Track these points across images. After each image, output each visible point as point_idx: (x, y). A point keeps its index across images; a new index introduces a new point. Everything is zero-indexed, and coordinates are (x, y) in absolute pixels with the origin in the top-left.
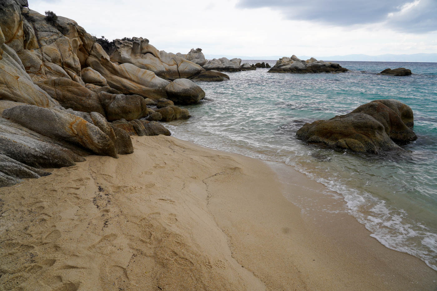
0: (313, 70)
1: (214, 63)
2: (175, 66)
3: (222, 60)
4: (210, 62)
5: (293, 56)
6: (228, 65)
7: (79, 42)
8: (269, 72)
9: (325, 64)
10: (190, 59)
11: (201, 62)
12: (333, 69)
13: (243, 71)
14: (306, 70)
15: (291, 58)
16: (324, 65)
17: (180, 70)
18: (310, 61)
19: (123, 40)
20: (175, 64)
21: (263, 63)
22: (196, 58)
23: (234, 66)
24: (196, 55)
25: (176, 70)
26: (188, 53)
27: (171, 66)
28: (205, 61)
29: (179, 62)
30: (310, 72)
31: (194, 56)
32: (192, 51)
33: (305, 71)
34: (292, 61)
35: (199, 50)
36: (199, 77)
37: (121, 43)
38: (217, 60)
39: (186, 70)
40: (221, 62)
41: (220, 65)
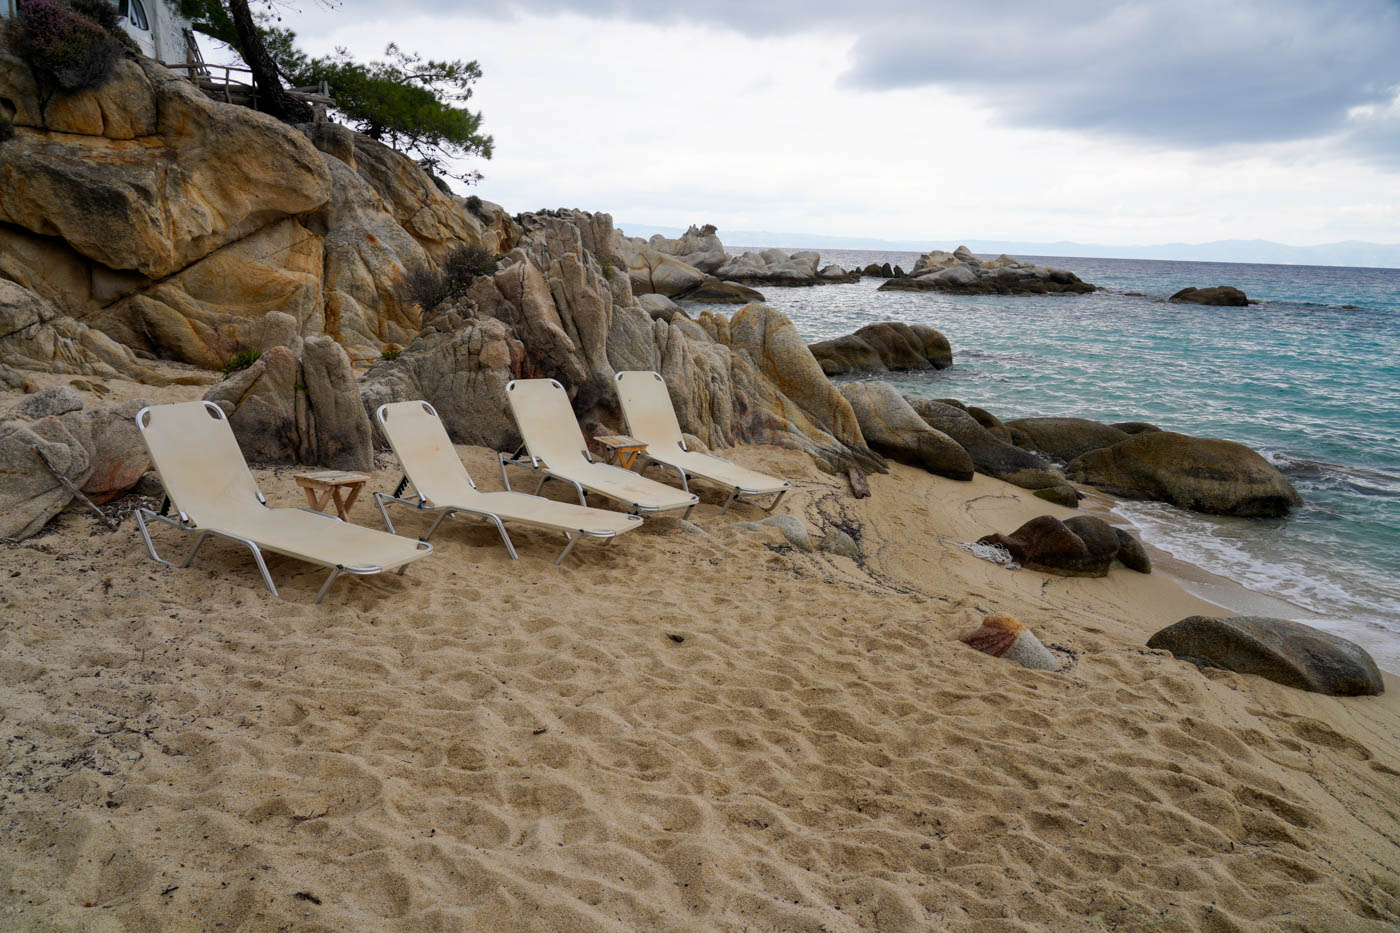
0: (994, 287)
1: (745, 264)
2: (646, 271)
3: (767, 257)
4: (735, 261)
5: (960, 248)
6: (778, 270)
7: (504, 236)
8: (881, 289)
9: (1033, 271)
10: (687, 251)
11: (713, 260)
12: (1057, 285)
13: (819, 284)
14: (976, 286)
15: (955, 254)
16: (1033, 275)
17: (654, 279)
18: (997, 264)
19: (539, 214)
20: (645, 265)
21: (887, 266)
22: (702, 250)
23: (795, 273)
24: (702, 242)
25: (648, 279)
26: (680, 236)
27: (637, 271)
28: (722, 258)
29: (653, 263)
30: (989, 293)
31: (696, 243)
32: (693, 232)
33: (974, 289)
34: (956, 260)
35: (710, 230)
36: (695, 296)
37: (535, 222)
38: (755, 258)
39: (670, 279)
40: (763, 262)
41: (760, 268)
